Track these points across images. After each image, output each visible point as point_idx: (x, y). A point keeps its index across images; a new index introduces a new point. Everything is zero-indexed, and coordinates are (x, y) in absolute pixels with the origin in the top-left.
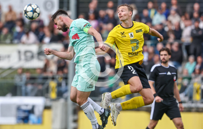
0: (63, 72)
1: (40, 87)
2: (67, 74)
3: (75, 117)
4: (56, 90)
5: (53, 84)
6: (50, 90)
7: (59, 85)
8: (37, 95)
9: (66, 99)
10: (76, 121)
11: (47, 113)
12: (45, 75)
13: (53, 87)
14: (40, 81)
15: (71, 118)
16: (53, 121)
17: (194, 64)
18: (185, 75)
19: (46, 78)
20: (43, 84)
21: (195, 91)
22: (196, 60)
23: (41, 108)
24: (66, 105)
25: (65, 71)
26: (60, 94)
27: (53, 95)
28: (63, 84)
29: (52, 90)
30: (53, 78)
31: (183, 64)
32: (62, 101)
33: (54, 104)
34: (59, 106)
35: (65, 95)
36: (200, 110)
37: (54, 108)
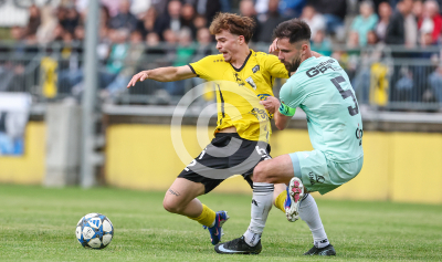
0: (74, 37)
1: (20, 70)
2: (82, 40)
3: (100, 141)
4: (55, 77)
5: (49, 64)
6: (43, 77)
7: (63, 66)
8: (11, 89)
9: (79, 99)
10: (100, 150)
11: (34, 129)
12: (29, 42)
13: (50, 72)
14: (19, 56)
15: (90, 142)
16: (48, 149)
17: (373, 19)
18: (350, 45)
19: (34, 50)
20: (26, 63)
21: (373, 83)
22: (376, 10)
23: (22, 119)
24: (77, 113)
25: (79, 33)
26: (65, 88)
27: (49, 89)
28: (73, 64)
29: (47, 77)
30: (49, 51)
31: (348, 20)
32: (69, 102)
33: (50, 109)
34: (61, 114)
35: (77, 89)
36: (386, 126)
37: (50, 119)
